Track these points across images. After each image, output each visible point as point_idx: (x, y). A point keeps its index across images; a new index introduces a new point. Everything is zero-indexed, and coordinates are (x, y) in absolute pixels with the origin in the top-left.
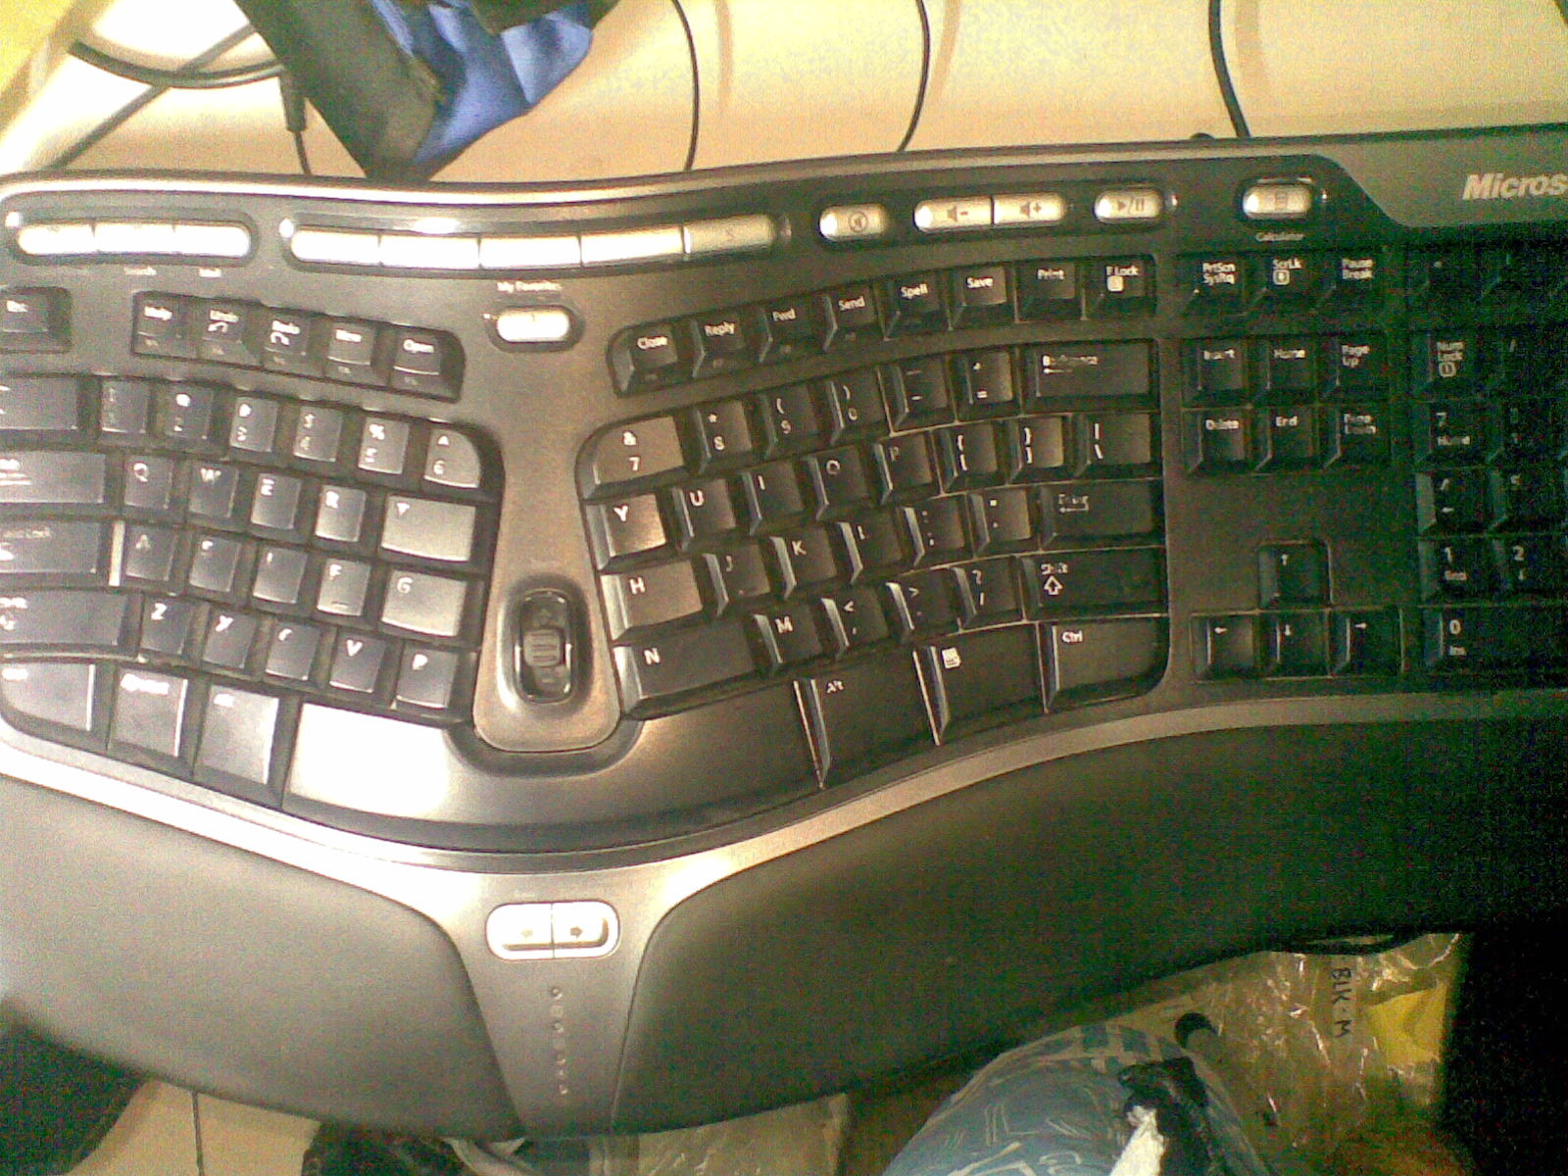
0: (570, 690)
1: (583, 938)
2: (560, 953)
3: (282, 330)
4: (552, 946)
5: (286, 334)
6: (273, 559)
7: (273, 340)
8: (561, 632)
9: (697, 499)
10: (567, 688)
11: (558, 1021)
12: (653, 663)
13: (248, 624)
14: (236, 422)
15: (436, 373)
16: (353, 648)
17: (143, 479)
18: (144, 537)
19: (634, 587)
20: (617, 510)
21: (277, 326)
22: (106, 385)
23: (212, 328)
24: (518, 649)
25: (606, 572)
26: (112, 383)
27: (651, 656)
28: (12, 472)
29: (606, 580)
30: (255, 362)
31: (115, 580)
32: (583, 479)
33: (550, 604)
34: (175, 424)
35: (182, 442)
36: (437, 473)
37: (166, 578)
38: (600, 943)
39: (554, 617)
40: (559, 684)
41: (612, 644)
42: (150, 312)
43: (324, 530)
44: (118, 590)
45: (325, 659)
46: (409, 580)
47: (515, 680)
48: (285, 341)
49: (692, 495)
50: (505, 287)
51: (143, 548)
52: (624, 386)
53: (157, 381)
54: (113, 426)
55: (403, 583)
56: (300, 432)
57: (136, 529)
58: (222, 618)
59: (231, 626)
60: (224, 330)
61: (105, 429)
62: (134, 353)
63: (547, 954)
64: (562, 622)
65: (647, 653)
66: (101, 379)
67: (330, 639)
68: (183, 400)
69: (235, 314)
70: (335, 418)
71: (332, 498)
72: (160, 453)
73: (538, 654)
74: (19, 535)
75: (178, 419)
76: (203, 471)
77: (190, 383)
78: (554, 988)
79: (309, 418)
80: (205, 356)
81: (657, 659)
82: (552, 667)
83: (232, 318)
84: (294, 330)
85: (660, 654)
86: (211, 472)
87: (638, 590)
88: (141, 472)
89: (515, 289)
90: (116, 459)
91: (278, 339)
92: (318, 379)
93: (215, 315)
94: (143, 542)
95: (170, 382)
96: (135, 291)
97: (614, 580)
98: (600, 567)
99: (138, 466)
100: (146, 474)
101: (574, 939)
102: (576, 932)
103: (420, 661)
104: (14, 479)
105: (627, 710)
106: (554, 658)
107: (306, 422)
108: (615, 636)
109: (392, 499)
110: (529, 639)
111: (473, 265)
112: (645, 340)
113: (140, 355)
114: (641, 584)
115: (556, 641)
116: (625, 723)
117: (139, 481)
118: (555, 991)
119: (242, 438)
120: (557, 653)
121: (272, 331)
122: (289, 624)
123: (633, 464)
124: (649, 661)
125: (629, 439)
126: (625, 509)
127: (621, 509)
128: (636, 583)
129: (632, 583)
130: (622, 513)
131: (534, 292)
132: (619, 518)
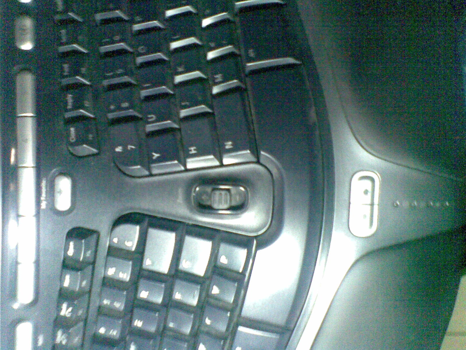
0: (244, 187)
1: (370, 189)
2: (376, 201)
3: (65, 311)
4: (372, 205)
5: (67, 309)
6: (172, 323)
7: (70, 315)
8: (214, 190)
9: (152, 118)
10: (242, 189)
11: (410, 204)
12: (232, 145)
13: (203, 337)
14: (108, 335)
15: (83, 241)
16: (215, 290)
19: (193, 152)
20: (154, 158)
21: (62, 313)
23: (63, 343)
24: (220, 212)
25: (185, 165)
27: (229, 145)
29: (190, 166)
30: (82, 323)
32: (139, 174)
33: (199, 194)
36: (132, 244)
38: (372, 180)
39: (206, 193)
40: (240, 193)
41: (222, 165)
43: (159, 299)
45: (221, 304)
46: (184, 261)
47: (236, 214)
48: (71, 309)
49: (150, 120)
50: (43, 205)
52: (95, 151)
55: (185, 265)
56: (112, 308)
60: (65, 337)
63: (376, 208)
64: (209, 189)
65: (227, 147)
67: (212, 301)
71: (144, 294)
73: (223, 202)
78: (394, 206)
79: (106, 302)
81: (230, 143)
82: (231, 195)
83: (60, 333)
84: (65, 305)
85: (228, 141)
87: (195, 150)
89: (45, 200)
91: (69, 313)
92: (90, 296)
93: (58, 341)
97: (189, 162)
98: (183, 168)
101: (370, 194)
102: (366, 192)
103: (223, 260)
105: (254, 159)
106: (226, 194)
107: (108, 304)
108: (217, 163)
109: (145, 267)
110: (215, 206)
111: (34, 220)
112: (71, 138)
114: (192, 149)
115: (217, 193)
116: (262, 161)
118: (395, 205)
119: (115, 333)
120: (223, 193)
121: (66, 315)
123: (132, 148)
124: (231, 147)
125: (119, 149)
126: (154, 154)
127: (153, 156)
128: (191, 150)
129: (191, 153)
130: (156, 155)
131: (46, 192)
132: (158, 157)
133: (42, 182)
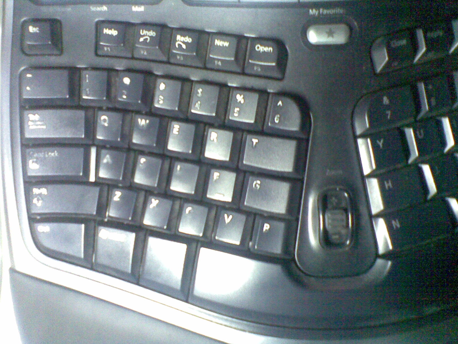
0: (350, 243)
3: (182, 40)
5: (184, 42)
6: (180, 168)
7: (177, 46)
8: (346, 210)
9: (420, 134)
10: (348, 242)
13: (168, 204)
14: (157, 93)
15: (274, 64)
17: (106, 124)
18: (108, 156)
19: (387, 186)
20: (378, 142)
21: (179, 37)
22: (84, 73)
23: (141, 40)
25: (370, 176)
26: (87, 72)
27: (396, 224)
28: (36, 121)
29: (369, 181)
30: (165, 59)
31: (92, 179)
33: (339, 195)
34: (123, 94)
35: (127, 104)
36: (276, 122)
37: (121, 179)
39: (339, 202)
41: (372, 217)
42: (106, 31)
44: (95, 184)
45: (211, 223)
48: (184, 46)
50: (313, 12)
51: (107, 163)
52: (379, 70)
53: (110, 70)
54: (87, 95)
55: (256, 183)
56: (194, 99)
57: (103, 151)
58: (153, 200)
59: (157, 205)
60: (148, 41)
61: (85, 97)
62: (97, 55)
64: (346, 206)
65: (393, 222)
66: (80, 69)
67: (213, 212)
68: (127, 81)
69: (153, 31)
70: (214, 91)
72: (114, 110)
74: (41, 155)
75: (124, 91)
76: (139, 120)
77: (129, 71)
79: (200, 91)
80: (136, 56)
81: (399, 226)
83: (152, 33)
84: (188, 40)
85: (401, 222)
86: (143, 121)
87: (389, 187)
88: (105, 120)
89: (319, 13)
90: (90, 113)
91: (179, 45)
93: (143, 32)
94: (107, 159)
95: (117, 70)
96: (97, 20)
97: (374, 181)
98: (366, 174)
99: (104, 117)
100: (107, 122)
103: (267, 227)
104: (37, 125)
107: (198, 93)
108: (374, 212)
109: (249, 137)
113: (100, 56)
114: (390, 184)
115: (344, 216)
117: (104, 126)
119: (161, 102)
121: (176, 41)
122: (190, 205)
123: (388, 115)
124: (395, 227)
125: (386, 100)
126: (382, 141)
127: (380, 141)
128: (388, 183)
129: (385, 182)
130: (381, 143)
131: (330, 15)
132: (379, 146)
133: (341, 8)
